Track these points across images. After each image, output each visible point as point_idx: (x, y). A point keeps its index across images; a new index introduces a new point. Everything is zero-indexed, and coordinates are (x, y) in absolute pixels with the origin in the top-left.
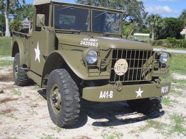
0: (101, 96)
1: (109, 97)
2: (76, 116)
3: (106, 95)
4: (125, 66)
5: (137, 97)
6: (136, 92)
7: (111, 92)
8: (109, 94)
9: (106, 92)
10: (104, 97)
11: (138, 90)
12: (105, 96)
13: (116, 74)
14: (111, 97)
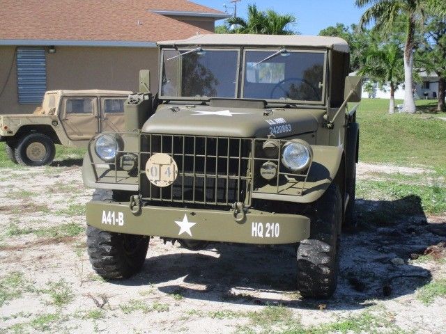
0: (104, 220)
1: (117, 223)
2: (105, 258)
3: (112, 219)
4: (169, 169)
5: (180, 233)
6: (177, 223)
7: (121, 214)
8: (117, 217)
9: (112, 214)
10: (108, 222)
11: (181, 219)
12: (110, 221)
13: (152, 185)
14: (121, 224)
